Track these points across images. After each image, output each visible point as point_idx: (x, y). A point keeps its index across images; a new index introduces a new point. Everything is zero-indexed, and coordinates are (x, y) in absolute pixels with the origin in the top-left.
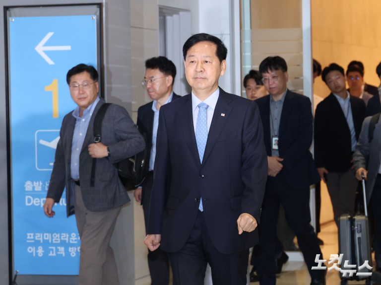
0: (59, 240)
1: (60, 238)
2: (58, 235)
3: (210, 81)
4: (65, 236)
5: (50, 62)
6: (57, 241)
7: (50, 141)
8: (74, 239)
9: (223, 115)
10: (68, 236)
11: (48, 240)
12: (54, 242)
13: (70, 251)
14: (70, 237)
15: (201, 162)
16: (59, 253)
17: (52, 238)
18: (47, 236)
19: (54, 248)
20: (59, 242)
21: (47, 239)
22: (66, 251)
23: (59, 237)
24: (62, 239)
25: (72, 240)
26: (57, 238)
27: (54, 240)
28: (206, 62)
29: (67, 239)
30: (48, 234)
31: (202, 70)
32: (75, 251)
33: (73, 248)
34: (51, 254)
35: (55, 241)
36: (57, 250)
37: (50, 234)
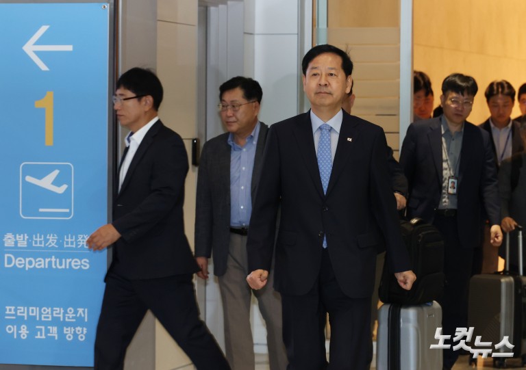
0: (50, 316)
1: (52, 314)
2: (50, 310)
3: (335, 96)
4: (58, 312)
5: (44, 67)
6: (48, 318)
7: (40, 177)
8: (71, 316)
9: (350, 140)
10: (62, 311)
11: (35, 317)
12: (43, 319)
13: (65, 332)
14: (65, 312)
15: (325, 193)
16: (49, 335)
17: (41, 314)
18: (34, 311)
19: (43, 328)
20: (50, 319)
21: (34, 314)
22: (60, 332)
23: (50, 313)
24: (55, 315)
25: (69, 318)
26: (48, 313)
27: (43, 316)
28: (331, 75)
29: (61, 316)
30: (34, 308)
31: (327, 83)
32: (72, 332)
33: (69, 329)
34: (39, 337)
35: (45, 317)
36: (47, 331)
37: (38, 308)
